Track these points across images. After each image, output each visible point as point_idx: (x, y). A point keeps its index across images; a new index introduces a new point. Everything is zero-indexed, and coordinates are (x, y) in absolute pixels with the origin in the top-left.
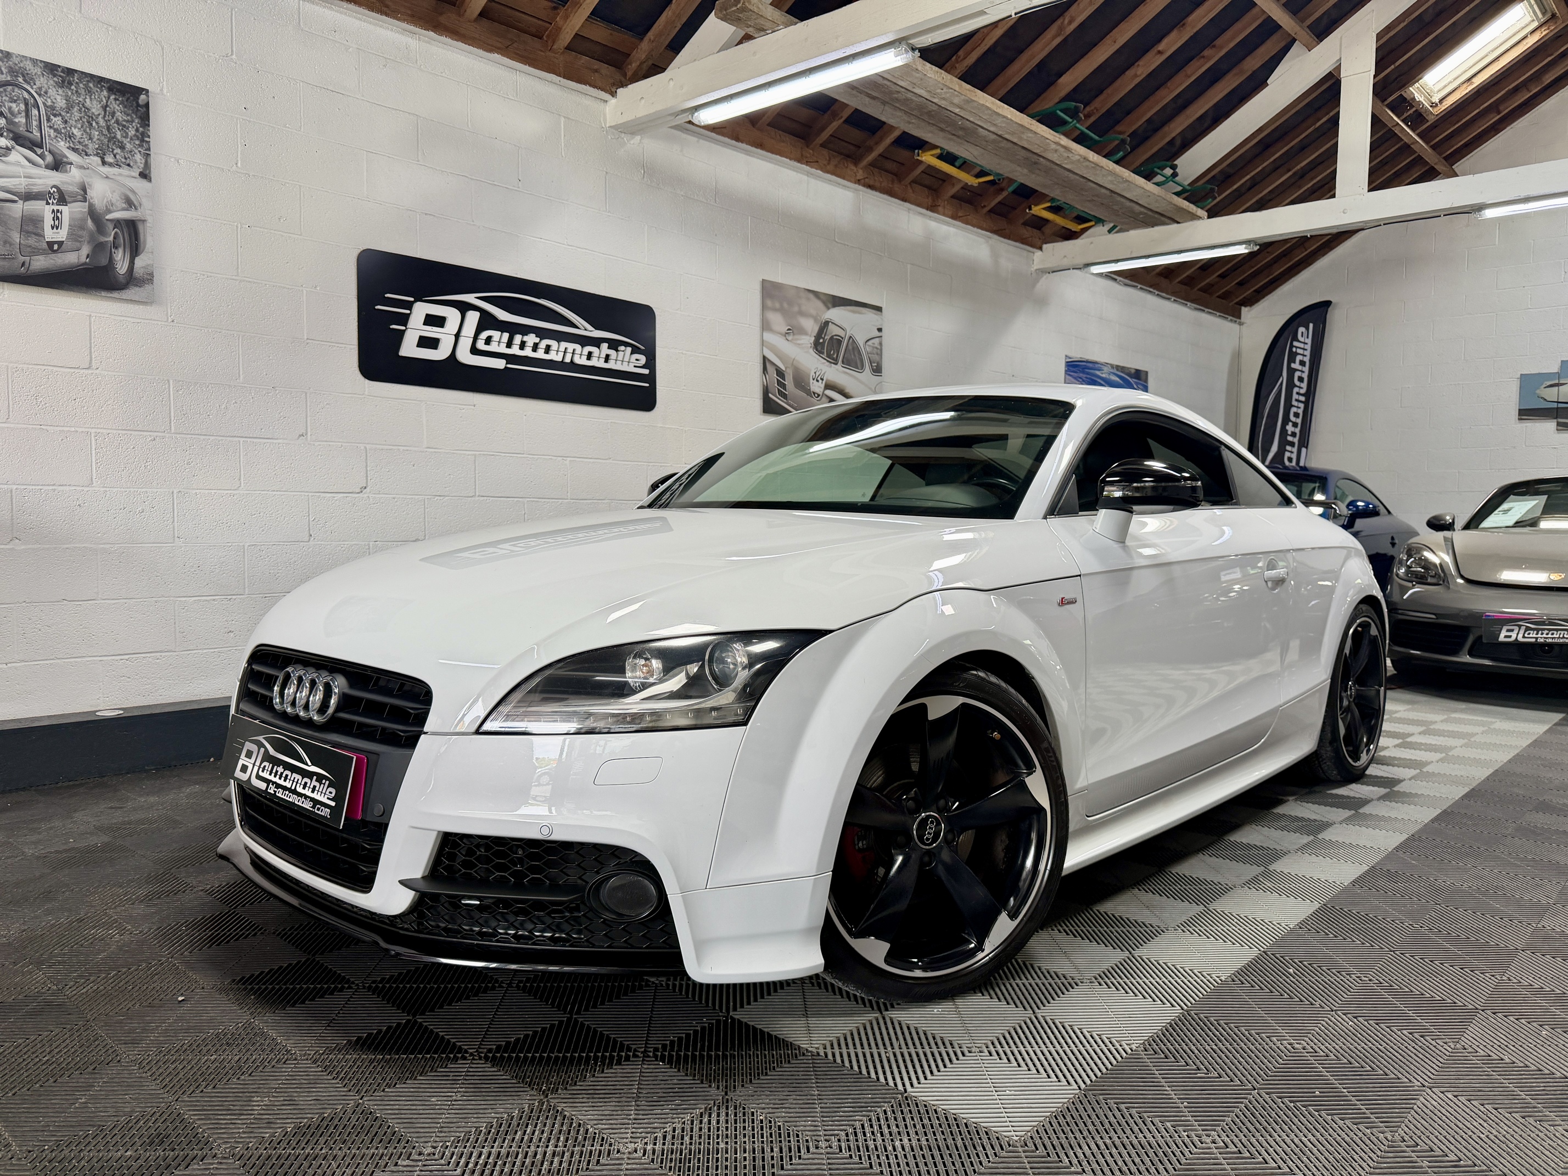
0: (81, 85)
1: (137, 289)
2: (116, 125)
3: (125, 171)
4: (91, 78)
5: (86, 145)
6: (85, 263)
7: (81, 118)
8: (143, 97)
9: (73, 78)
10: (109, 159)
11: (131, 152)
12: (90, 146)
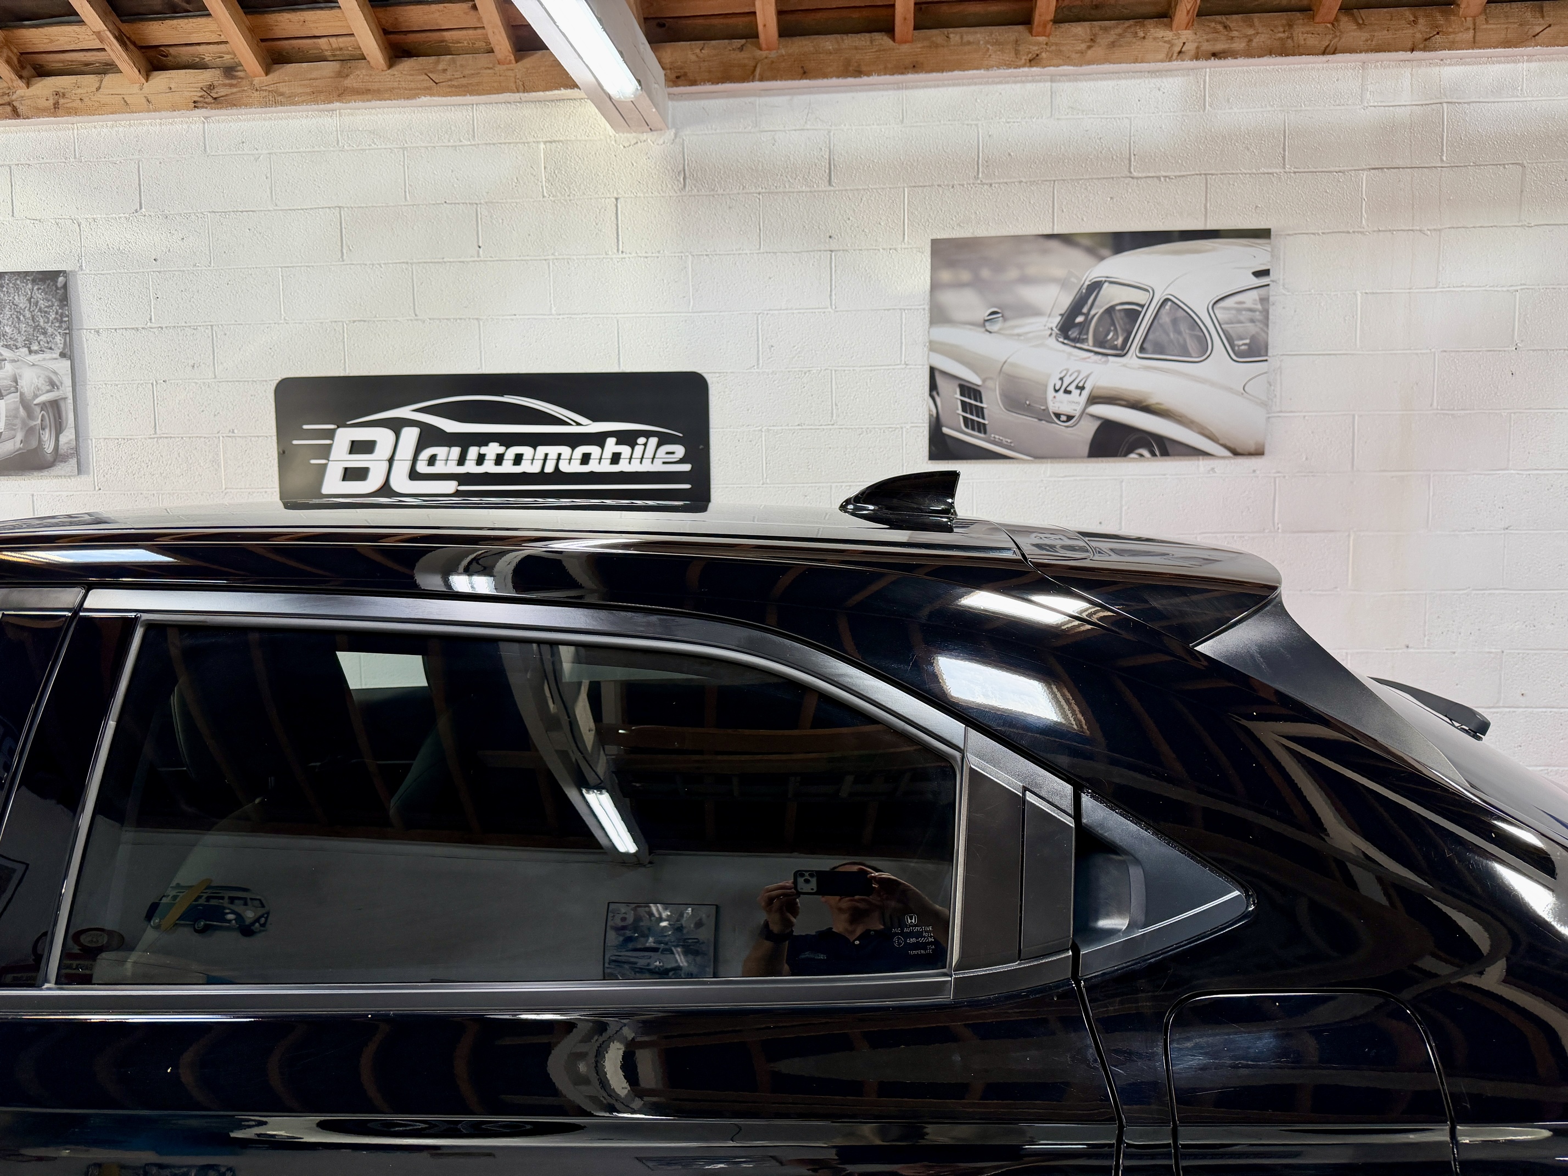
0: (11, 285)
1: (62, 464)
2: (39, 313)
3: (48, 355)
4: (19, 275)
5: (16, 340)
6: (20, 449)
7: (11, 315)
8: (61, 279)
9: (5, 280)
10: (35, 347)
11: (52, 335)
12: (20, 339)
